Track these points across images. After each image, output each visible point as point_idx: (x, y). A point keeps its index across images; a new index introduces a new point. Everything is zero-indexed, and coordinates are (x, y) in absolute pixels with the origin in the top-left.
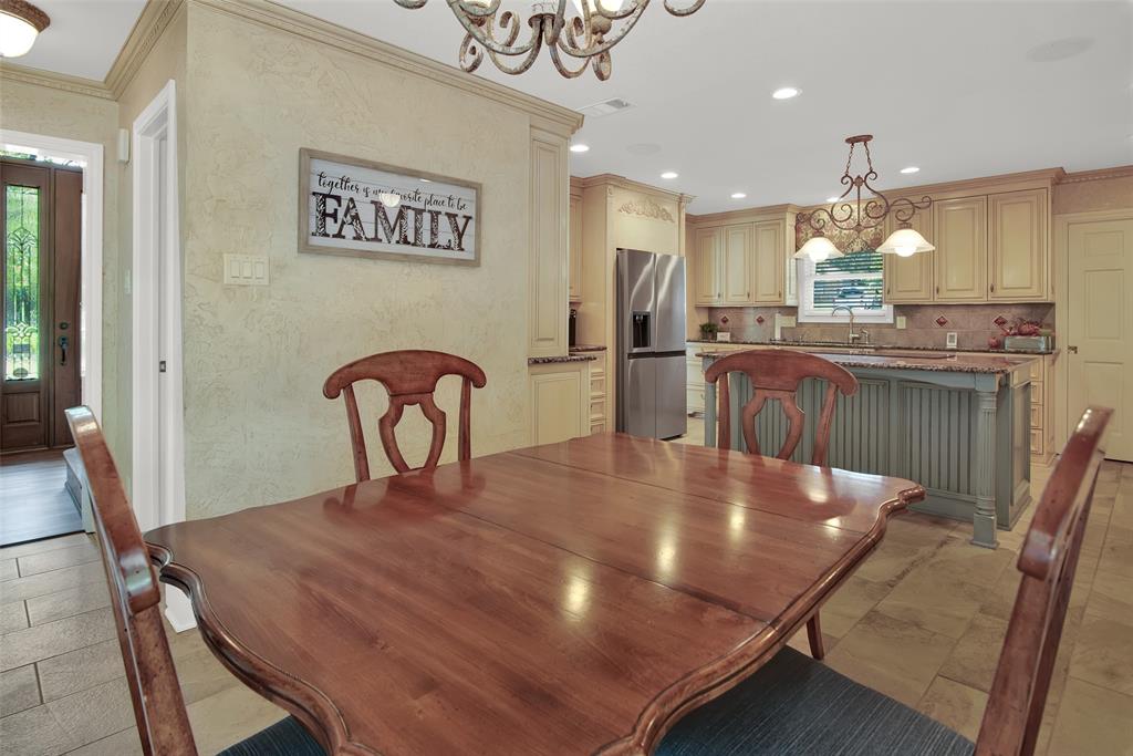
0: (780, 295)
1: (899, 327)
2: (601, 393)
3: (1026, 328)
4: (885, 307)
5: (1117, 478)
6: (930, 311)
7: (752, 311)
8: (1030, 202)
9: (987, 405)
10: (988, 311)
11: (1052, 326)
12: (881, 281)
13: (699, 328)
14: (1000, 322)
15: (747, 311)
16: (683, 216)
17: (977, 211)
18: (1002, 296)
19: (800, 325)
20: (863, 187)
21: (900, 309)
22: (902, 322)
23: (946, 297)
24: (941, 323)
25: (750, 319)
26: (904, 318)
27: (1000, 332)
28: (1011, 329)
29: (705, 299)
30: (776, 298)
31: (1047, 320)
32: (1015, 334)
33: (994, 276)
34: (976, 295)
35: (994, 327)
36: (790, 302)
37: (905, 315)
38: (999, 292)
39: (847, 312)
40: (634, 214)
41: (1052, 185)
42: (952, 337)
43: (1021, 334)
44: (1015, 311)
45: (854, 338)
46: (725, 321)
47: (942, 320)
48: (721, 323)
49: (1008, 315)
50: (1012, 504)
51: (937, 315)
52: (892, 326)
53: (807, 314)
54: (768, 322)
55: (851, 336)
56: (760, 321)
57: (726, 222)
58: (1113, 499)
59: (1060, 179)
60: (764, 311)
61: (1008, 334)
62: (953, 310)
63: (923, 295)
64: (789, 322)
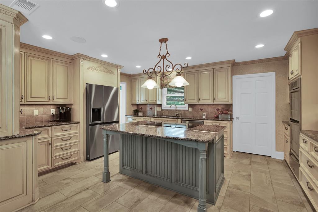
0: (155, 101)
1: (190, 111)
2: (77, 140)
3: (225, 112)
4: (186, 104)
5: (250, 163)
6: (198, 106)
7: (149, 106)
8: (225, 71)
9: (203, 157)
10: (214, 106)
11: (232, 111)
12: (183, 96)
13: (133, 111)
14: (218, 110)
15: (148, 106)
16: (119, 73)
17: (211, 74)
18: (218, 101)
19: (162, 110)
20: (165, 59)
21: (190, 105)
22: (190, 110)
23: (202, 102)
24: (201, 110)
25: (148, 108)
26: (191, 108)
27: (217, 113)
28: (220, 112)
29: (134, 102)
30: (154, 102)
31: (230, 109)
32: (221, 114)
33: (215, 95)
34: (210, 101)
35: (216, 111)
36: (159, 103)
37: (191, 107)
38: (217, 100)
39: (174, 106)
40: (95, 71)
41: (232, 66)
42: (204, 114)
43: (223, 114)
44: (221, 106)
45: (177, 115)
46: (141, 109)
47: (202, 109)
48: (140, 110)
49: (220, 107)
50: (215, 192)
51: (200, 107)
52: (188, 110)
53: (164, 106)
54: (153, 109)
55: (176, 114)
56: (151, 109)
57: (140, 77)
58: (250, 175)
59: (234, 65)
60: (152, 106)
61: (220, 114)
62: (205, 106)
63: (195, 101)
64: (159, 109)
